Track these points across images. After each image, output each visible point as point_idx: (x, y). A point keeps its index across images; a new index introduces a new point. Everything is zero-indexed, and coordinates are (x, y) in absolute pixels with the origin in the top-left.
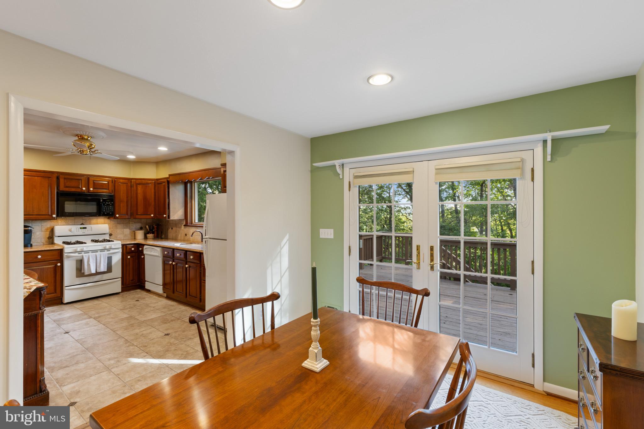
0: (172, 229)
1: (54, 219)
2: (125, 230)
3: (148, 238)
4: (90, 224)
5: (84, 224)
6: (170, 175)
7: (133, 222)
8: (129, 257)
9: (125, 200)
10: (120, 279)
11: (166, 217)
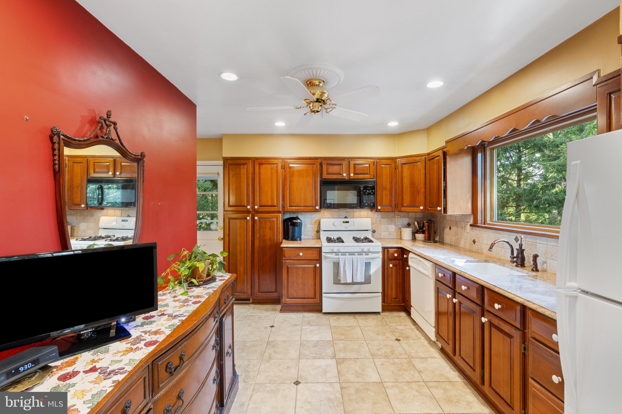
0: (450, 228)
1: (317, 211)
2: (389, 226)
3: (417, 239)
4: (353, 218)
5: (347, 218)
6: (447, 142)
7: (399, 216)
8: (391, 265)
9: (388, 187)
10: (380, 294)
11: (440, 210)
